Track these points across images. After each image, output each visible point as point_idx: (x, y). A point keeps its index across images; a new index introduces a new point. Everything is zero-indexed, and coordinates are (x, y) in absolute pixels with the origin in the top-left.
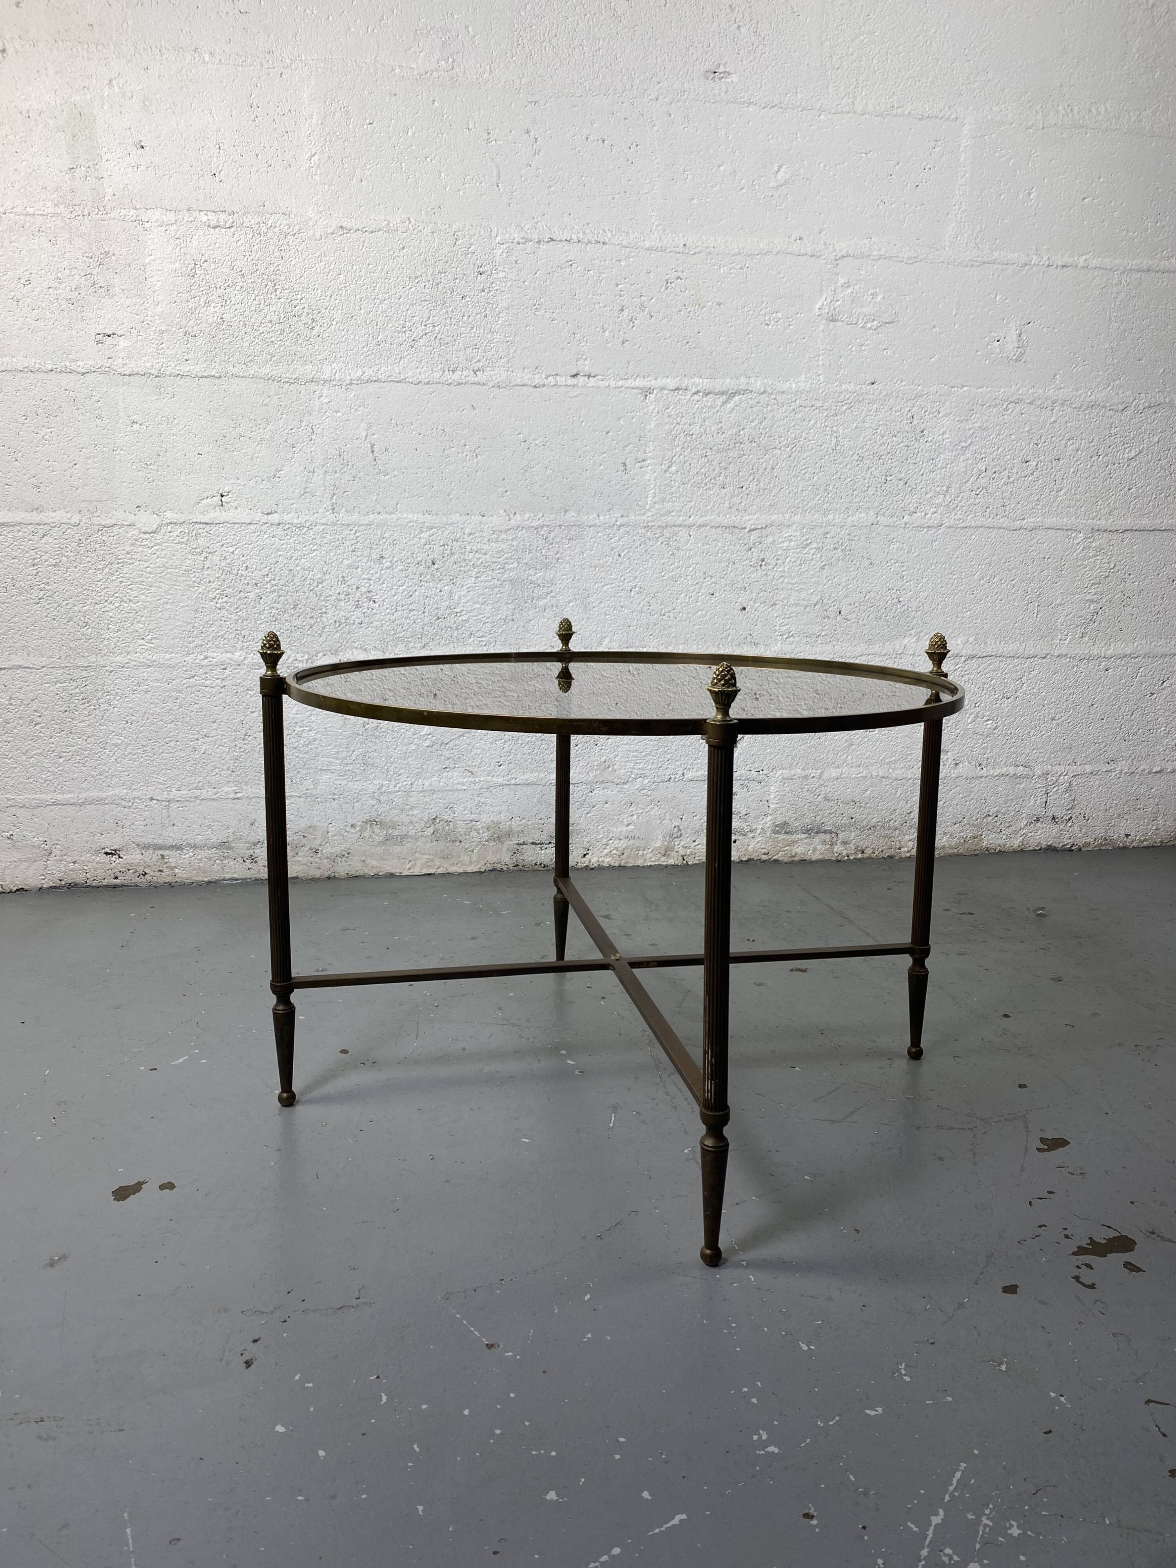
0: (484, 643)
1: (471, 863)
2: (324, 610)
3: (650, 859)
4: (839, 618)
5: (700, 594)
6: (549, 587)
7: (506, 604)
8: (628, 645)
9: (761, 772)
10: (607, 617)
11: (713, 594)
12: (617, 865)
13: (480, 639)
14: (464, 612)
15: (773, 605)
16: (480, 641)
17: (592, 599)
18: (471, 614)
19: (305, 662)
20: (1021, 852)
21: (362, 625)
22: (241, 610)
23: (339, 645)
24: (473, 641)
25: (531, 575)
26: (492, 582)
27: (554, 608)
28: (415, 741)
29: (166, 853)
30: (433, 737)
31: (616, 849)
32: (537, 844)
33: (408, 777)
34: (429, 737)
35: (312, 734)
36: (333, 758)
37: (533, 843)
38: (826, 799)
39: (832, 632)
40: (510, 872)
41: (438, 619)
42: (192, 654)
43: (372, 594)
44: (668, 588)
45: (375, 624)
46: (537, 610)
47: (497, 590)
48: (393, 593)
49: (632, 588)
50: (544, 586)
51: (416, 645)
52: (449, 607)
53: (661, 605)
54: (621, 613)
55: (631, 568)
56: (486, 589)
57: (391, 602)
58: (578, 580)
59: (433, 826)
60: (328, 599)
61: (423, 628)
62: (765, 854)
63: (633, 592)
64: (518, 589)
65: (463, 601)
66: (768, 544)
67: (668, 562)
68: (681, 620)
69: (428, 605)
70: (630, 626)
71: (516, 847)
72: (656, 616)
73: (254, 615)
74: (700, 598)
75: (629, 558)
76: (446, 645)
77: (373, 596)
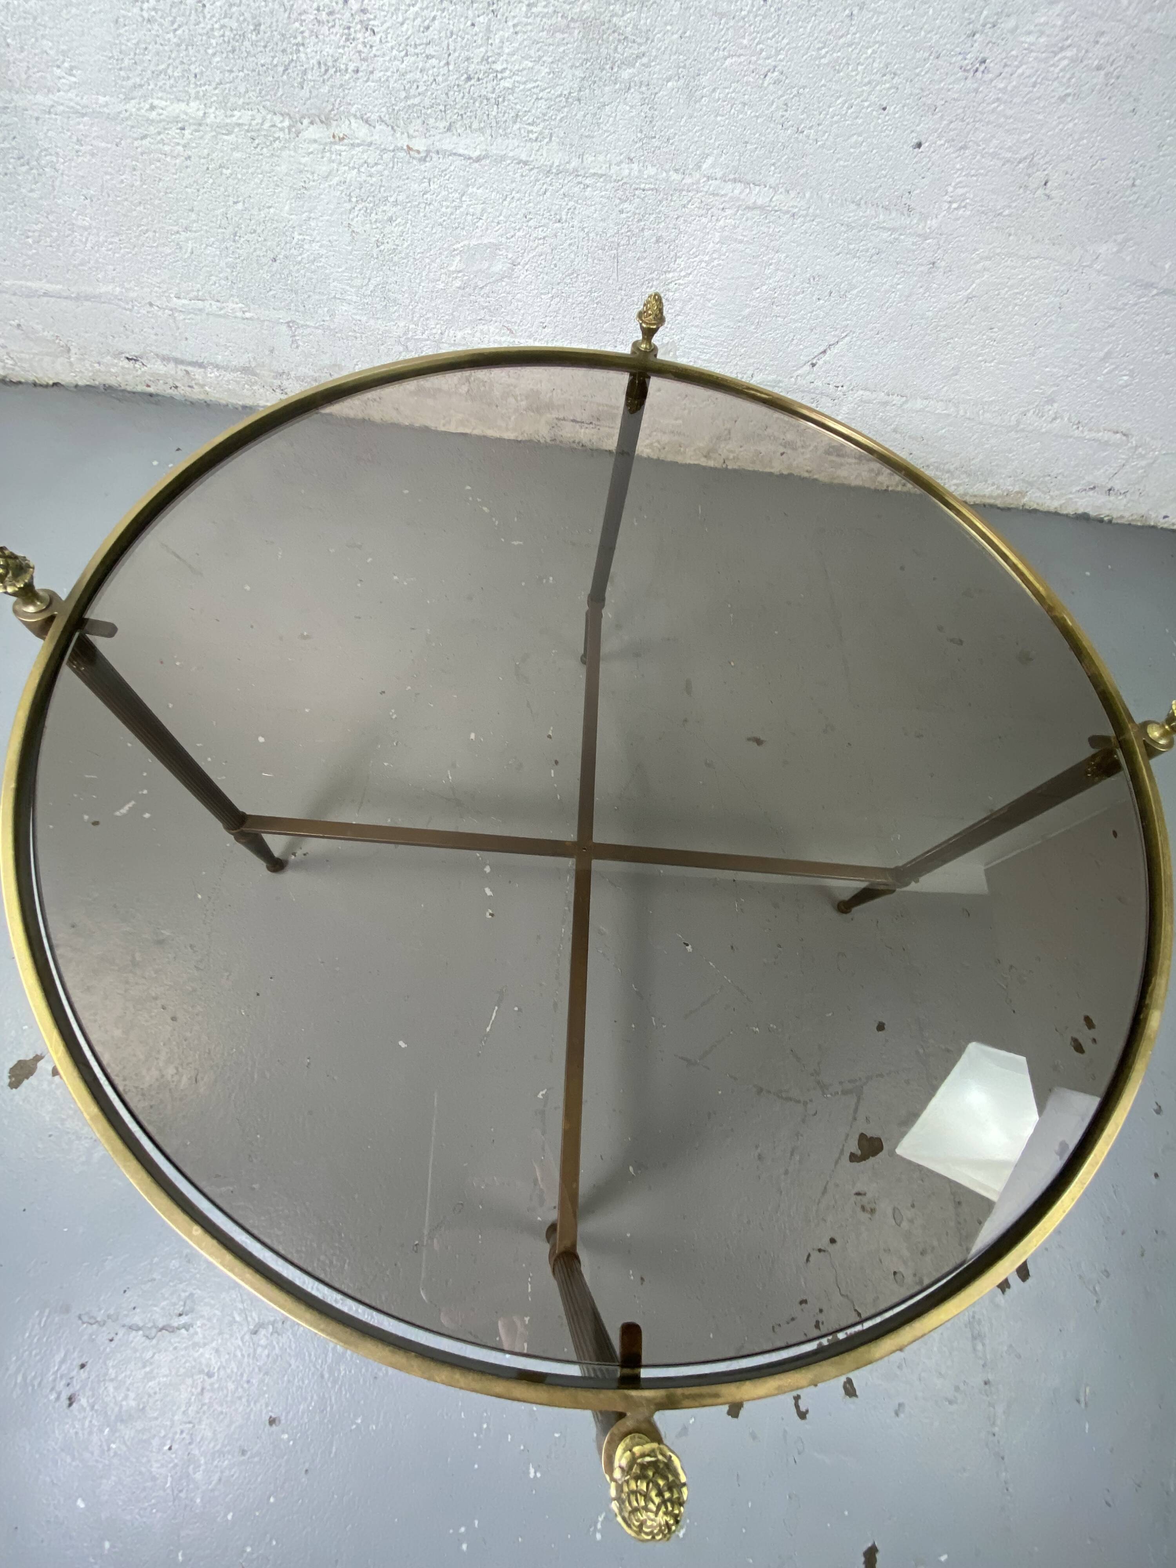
0: (533, 136)
1: (507, 429)
2: (299, 39)
3: (690, 457)
4: (1040, 192)
5: (866, 104)
6: (640, 45)
7: (571, 67)
8: (737, 176)
9: (840, 388)
10: (719, 118)
11: (884, 109)
12: (655, 457)
13: (530, 128)
14: (508, 72)
15: (961, 148)
16: (529, 132)
17: (704, 80)
18: (517, 78)
19: (287, 131)
20: (1055, 515)
21: (360, 74)
22: (180, 26)
23: (330, 107)
24: (520, 129)
25: (616, 15)
26: (554, 20)
27: (644, 89)
28: (443, 276)
29: (189, 368)
30: (464, 275)
31: (658, 442)
32: (577, 422)
33: (437, 324)
34: (460, 275)
35: (315, 246)
36: (348, 284)
37: (573, 421)
38: (895, 431)
39: (1020, 212)
40: (547, 446)
41: (469, 78)
42: (132, 99)
43: (368, 15)
44: (823, 82)
45: (377, 75)
46: (617, 86)
47: (559, 36)
48: (400, 19)
49: (769, 71)
50: (634, 41)
51: (437, 124)
52: (485, 59)
53: (803, 112)
54: (741, 116)
55: (776, 30)
56: (543, 31)
57: (398, 36)
58: (689, 37)
59: (467, 384)
60: (303, 17)
61: (447, 94)
62: (807, 471)
63: (768, 78)
64: (593, 39)
65: (507, 50)
66: (1005, 31)
67: (838, 30)
68: (822, 146)
69: (455, 51)
70: (746, 143)
71: (555, 421)
72: (789, 131)
73: (200, 38)
74: (864, 111)
75: (779, 9)
76: (483, 132)
77: (369, 20)
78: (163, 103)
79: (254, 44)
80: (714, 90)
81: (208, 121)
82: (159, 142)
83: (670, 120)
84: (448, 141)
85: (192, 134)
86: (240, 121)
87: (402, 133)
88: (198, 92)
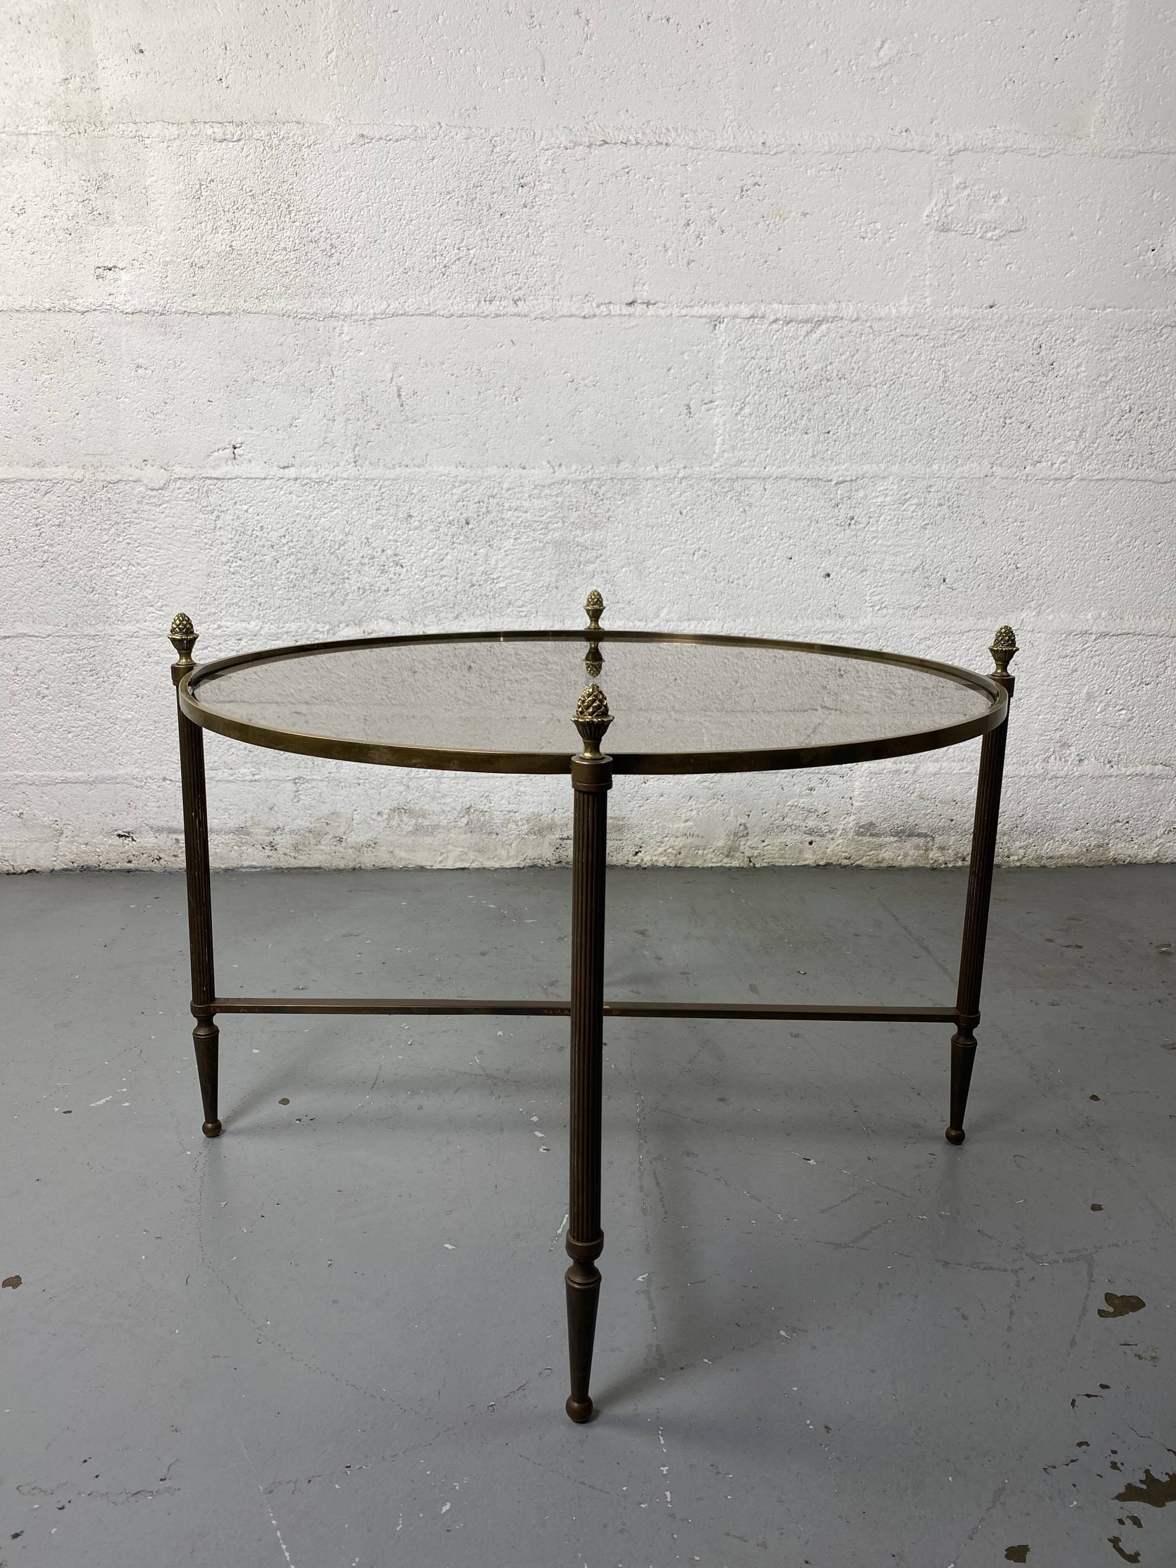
1: (509, 857)
2: (346, 575)
3: (712, 860)
4: (943, 587)
5: (776, 558)
6: (597, 550)
7: (549, 569)
8: (689, 617)
10: (666, 584)
11: (791, 558)
12: (673, 865)
13: (520, 609)
14: (502, 578)
15: (862, 571)
16: (519, 612)
17: (649, 564)
18: (509, 581)
19: (326, 633)
21: (389, 592)
22: (256, 575)
23: (363, 614)
24: (512, 611)
25: (577, 536)
26: (533, 544)
27: (604, 575)
29: (180, 837)
31: (672, 847)
38: (921, 798)
39: (935, 603)
40: (551, 869)
41: (473, 585)
42: (204, 623)
43: (399, 557)
44: (738, 550)
45: (403, 591)
46: (585, 576)
47: (538, 553)
48: (423, 557)
49: (695, 551)
50: (593, 549)
51: (448, 615)
52: (484, 573)
53: (729, 570)
54: (681, 580)
55: (694, 527)
56: (526, 551)
57: (420, 566)
58: (632, 541)
59: (467, 816)
60: (350, 563)
61: (456, 597)
62: (846, 858)
63: (696, 555)
64: (562, 552)
65: (500, 566)
66: (859, 499)
67: (738, 520)
68: (752, 588)
69: (462, 571)
70: (691, 595)
71: (559, 841)
72: (722, 584)
73: (270, 580)
74: (775, 562)
75: (692, 517)
76: (482, 615)
77: (400, 559)
78: (229, 624)
79: (311, 581)
80: (658, 568)
81: (262, 632)
82: (217, 650)
83: (628, 590)
84: (455, 625)
85: (247, 642)
86: (289, 630)
87: (420, 624)
88: (259, 615)
